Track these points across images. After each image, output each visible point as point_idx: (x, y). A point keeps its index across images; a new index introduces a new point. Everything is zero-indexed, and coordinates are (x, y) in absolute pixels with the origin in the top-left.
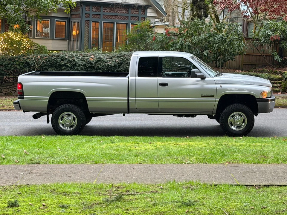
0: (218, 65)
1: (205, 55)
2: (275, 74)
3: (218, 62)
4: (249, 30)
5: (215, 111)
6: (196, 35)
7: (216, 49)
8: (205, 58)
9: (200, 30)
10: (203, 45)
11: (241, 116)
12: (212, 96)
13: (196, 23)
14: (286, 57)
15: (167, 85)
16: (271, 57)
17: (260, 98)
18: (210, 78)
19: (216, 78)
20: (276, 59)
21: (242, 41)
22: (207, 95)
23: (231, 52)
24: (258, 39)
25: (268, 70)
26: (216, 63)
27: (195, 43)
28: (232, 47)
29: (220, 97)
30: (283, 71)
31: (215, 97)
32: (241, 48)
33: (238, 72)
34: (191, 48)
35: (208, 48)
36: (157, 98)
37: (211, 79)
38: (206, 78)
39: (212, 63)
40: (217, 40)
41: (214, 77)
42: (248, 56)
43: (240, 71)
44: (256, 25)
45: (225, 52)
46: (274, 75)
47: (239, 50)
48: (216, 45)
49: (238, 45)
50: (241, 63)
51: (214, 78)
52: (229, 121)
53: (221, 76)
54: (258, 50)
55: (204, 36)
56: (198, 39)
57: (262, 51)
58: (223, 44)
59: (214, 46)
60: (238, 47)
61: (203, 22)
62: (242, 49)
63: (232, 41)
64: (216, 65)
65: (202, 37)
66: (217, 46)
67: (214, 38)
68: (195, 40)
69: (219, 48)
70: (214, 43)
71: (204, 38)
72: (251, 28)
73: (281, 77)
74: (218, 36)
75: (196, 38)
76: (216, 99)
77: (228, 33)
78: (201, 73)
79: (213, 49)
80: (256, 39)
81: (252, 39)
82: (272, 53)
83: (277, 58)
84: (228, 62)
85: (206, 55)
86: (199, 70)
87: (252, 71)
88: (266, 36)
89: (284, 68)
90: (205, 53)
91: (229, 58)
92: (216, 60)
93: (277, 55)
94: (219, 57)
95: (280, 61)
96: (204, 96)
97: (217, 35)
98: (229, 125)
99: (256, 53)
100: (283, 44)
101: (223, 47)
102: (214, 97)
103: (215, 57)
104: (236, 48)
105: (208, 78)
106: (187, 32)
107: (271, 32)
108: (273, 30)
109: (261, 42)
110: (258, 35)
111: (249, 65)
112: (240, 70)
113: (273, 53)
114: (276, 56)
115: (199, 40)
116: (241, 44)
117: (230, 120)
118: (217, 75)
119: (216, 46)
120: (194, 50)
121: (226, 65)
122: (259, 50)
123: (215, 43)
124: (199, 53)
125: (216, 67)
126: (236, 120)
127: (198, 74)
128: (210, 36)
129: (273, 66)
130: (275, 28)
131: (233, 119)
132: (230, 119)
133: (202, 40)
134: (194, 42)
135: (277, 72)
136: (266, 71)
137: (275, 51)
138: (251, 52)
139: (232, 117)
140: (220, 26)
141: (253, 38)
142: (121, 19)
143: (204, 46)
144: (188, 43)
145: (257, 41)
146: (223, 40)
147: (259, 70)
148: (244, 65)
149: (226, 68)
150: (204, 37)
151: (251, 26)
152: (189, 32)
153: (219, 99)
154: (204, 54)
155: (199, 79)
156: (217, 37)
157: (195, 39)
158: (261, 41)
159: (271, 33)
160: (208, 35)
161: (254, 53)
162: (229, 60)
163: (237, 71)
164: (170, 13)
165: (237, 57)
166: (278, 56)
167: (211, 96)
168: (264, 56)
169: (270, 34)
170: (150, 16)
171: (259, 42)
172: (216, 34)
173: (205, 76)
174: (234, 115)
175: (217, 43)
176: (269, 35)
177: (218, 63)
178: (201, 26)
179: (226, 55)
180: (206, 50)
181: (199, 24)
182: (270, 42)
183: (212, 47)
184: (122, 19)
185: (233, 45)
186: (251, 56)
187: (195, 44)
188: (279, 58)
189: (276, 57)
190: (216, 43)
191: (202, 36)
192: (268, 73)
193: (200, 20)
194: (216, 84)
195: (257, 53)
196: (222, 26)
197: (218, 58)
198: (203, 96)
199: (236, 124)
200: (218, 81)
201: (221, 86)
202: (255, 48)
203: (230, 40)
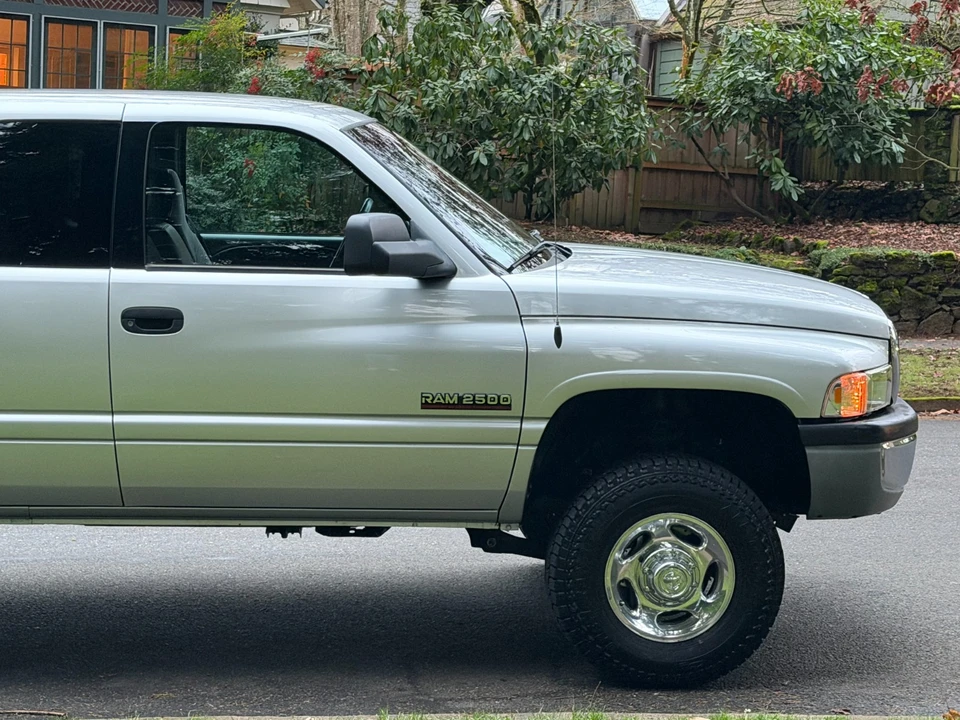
0: (534, 209)
1: (478, 161)
2: (777, 252)
3: (534, 196)
4: (657, 74)
5: (517, 506)
6: (439, 76)
7: (527, 136)
8: (480, 177)
9: (456, 55)
10: (473, 118)
11: (695, 540)
12: (498, 406)
13: (441, 21)
14: (812, 181)
15: (179, 326)
16: (751, 182)
17: (823, 420)
18: (482, 274)
19: (522, 280)
20: (777, 188)
21: (639, 105)
22: (460, 399)
23: (592, 154)
24: (701, 103)
25: (742, 234)
26: (528, 200)
27: (433, 107)
28: (597, 132)
29: (551, 415)
30: (810, 241)
31: (516, 410)
32: (636, 135)
33: (621, 239)
34: (419, 130)
35: (494, 131)
36: (107, 419)
37: (487, 281)
38: (452, 273)
39: (509, 198)
40: (533, 95)
41: (510, 270)
42: (660, 174)
43: (631, 238)
44: (694, 46)
45: (567, 152)
46: (772, 257)
47: (628, 143)
48: (528, 119)
49: (622, 122)
50: (630, 203)
51: (507, 277)
52: (614, 577)
53: (560, 266)
54: (700, 150)
55: (474, 78)
56: (446, 89)
57: (719, 156)
58: (559, 115)
59: (520, 124)
60: (625, 130)
61: (472, 19)
62: (640, 140)
63: (597, 104)
64: (529, 211)
65: (467, 82)
66: (530, 122)
67: (519, 90)
68: (436, 96)
69: (541, 134)
70: (519, 110)
71: (473, 87)
72: (666, 68)
73: (803, 265)
74: (538, 81)
75: (439, 89)
76: (527, 425)
77: (581, 68)
78: (420, 243)
79: (515, 135)
80: (692, 103)
81: (677, 105)
82: (762, 161)
83: (784, 182)
84: (578, 196)
85: (484, 161)
86: (405, 217)
87: (678, 236)
88: (737, 89)
89: (811, 227)
90: (479, 155)
91: (584, 181)
92: (529, 187)
93: (783, 171)
94: (540, 173)
95: (795, 198)
96: (439, 406)
97: (532, 77)
98: (615, 604)
99: (692, 162)
100: (809, 126)
101: (559, 127)
102: (508, 407)
103: (522, 174)
104: (615, 134)
105: (469, 273)
106: (400, 61)
107: (760, 72)
108: (768, 65)
109: (715, 116)
110: (700, 86)
111: (662, 211)
112: (627, 233)
113: (767, 163)
114: (780, 177)
115: (453, 95)
116: (636, 118)
117: (616, 566)
118: (532, 255)
119: (526, 122)
120: (429, 140)
121: (568, 208)
122: (705, 151)
123: (522, 113)
124: (451, 154)
125: (528, 217)
126: (662, 571)
127: (392, 248)
128: (502, 79)
129: (762, 220)
130: (775, 55)
131: (641, 559)
132: (621, 565)
133: (465, 95)
134: (429, 105)
135: (781, 241)
136: (737, 238)
137: (775, 153)
138: (671, 159)
139: (634, 547)
140: (544, 38)
141: (680, 101)
142: (124, 7)
143: (478, 125)
144: (403, 108)
145: (696, 111)
146: (559, 97)
147: (708, 233)
148: (644, 213)
149: (570, 224)
150: (475, 83)
151: (666, 56)
152: (407, 59)
153: (543, 425)
154: (475, 156)
155: (408, 283)
156: (533, 84)
157: (434, 89)
158: (715, 111)
159: (760, 76)
160: (492, 74)
161: (682, 162)
162: (582, 189)
163: (617, 237)
164: (350, 6)
165: (615, 178)
166: (786, 174)
167: (486, 406)
168: (727, 177)
169: (754, 78)
170: (258, 6)
171: (706, 114)
172: (530, 71)
173: (446, 265)
174: (646, 536)
175: (533, 109)
176: (750, 87)
177: (537, 199)
178: (463, 36)
179: (573, 165)
180: (482, 139)
181: (455, 26)
182: (752, 116)
183: (511, 127)
184: (130, 8)
185: (602, 122)
186: (671, 177)
187: (434, 112)
188: (790, 183)
189: (777, 180)
190: (529, 112)
191: (469, 79)
192: (748, 247)
193: (461, 10)
194: (521, 318)
195: (695, 164)
196: (554, 38)
197: (537, 180)
198: (432, 405)
199: (661, 600)
200: (538, 296)
201: (558, 332)
202: (686, 142)
203: (591, 100)
